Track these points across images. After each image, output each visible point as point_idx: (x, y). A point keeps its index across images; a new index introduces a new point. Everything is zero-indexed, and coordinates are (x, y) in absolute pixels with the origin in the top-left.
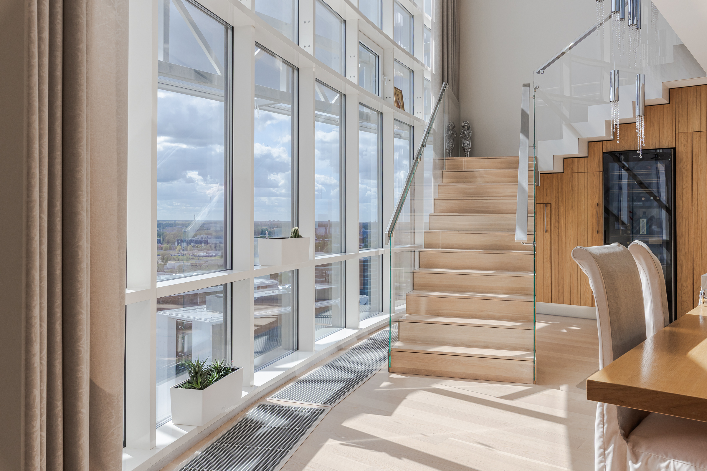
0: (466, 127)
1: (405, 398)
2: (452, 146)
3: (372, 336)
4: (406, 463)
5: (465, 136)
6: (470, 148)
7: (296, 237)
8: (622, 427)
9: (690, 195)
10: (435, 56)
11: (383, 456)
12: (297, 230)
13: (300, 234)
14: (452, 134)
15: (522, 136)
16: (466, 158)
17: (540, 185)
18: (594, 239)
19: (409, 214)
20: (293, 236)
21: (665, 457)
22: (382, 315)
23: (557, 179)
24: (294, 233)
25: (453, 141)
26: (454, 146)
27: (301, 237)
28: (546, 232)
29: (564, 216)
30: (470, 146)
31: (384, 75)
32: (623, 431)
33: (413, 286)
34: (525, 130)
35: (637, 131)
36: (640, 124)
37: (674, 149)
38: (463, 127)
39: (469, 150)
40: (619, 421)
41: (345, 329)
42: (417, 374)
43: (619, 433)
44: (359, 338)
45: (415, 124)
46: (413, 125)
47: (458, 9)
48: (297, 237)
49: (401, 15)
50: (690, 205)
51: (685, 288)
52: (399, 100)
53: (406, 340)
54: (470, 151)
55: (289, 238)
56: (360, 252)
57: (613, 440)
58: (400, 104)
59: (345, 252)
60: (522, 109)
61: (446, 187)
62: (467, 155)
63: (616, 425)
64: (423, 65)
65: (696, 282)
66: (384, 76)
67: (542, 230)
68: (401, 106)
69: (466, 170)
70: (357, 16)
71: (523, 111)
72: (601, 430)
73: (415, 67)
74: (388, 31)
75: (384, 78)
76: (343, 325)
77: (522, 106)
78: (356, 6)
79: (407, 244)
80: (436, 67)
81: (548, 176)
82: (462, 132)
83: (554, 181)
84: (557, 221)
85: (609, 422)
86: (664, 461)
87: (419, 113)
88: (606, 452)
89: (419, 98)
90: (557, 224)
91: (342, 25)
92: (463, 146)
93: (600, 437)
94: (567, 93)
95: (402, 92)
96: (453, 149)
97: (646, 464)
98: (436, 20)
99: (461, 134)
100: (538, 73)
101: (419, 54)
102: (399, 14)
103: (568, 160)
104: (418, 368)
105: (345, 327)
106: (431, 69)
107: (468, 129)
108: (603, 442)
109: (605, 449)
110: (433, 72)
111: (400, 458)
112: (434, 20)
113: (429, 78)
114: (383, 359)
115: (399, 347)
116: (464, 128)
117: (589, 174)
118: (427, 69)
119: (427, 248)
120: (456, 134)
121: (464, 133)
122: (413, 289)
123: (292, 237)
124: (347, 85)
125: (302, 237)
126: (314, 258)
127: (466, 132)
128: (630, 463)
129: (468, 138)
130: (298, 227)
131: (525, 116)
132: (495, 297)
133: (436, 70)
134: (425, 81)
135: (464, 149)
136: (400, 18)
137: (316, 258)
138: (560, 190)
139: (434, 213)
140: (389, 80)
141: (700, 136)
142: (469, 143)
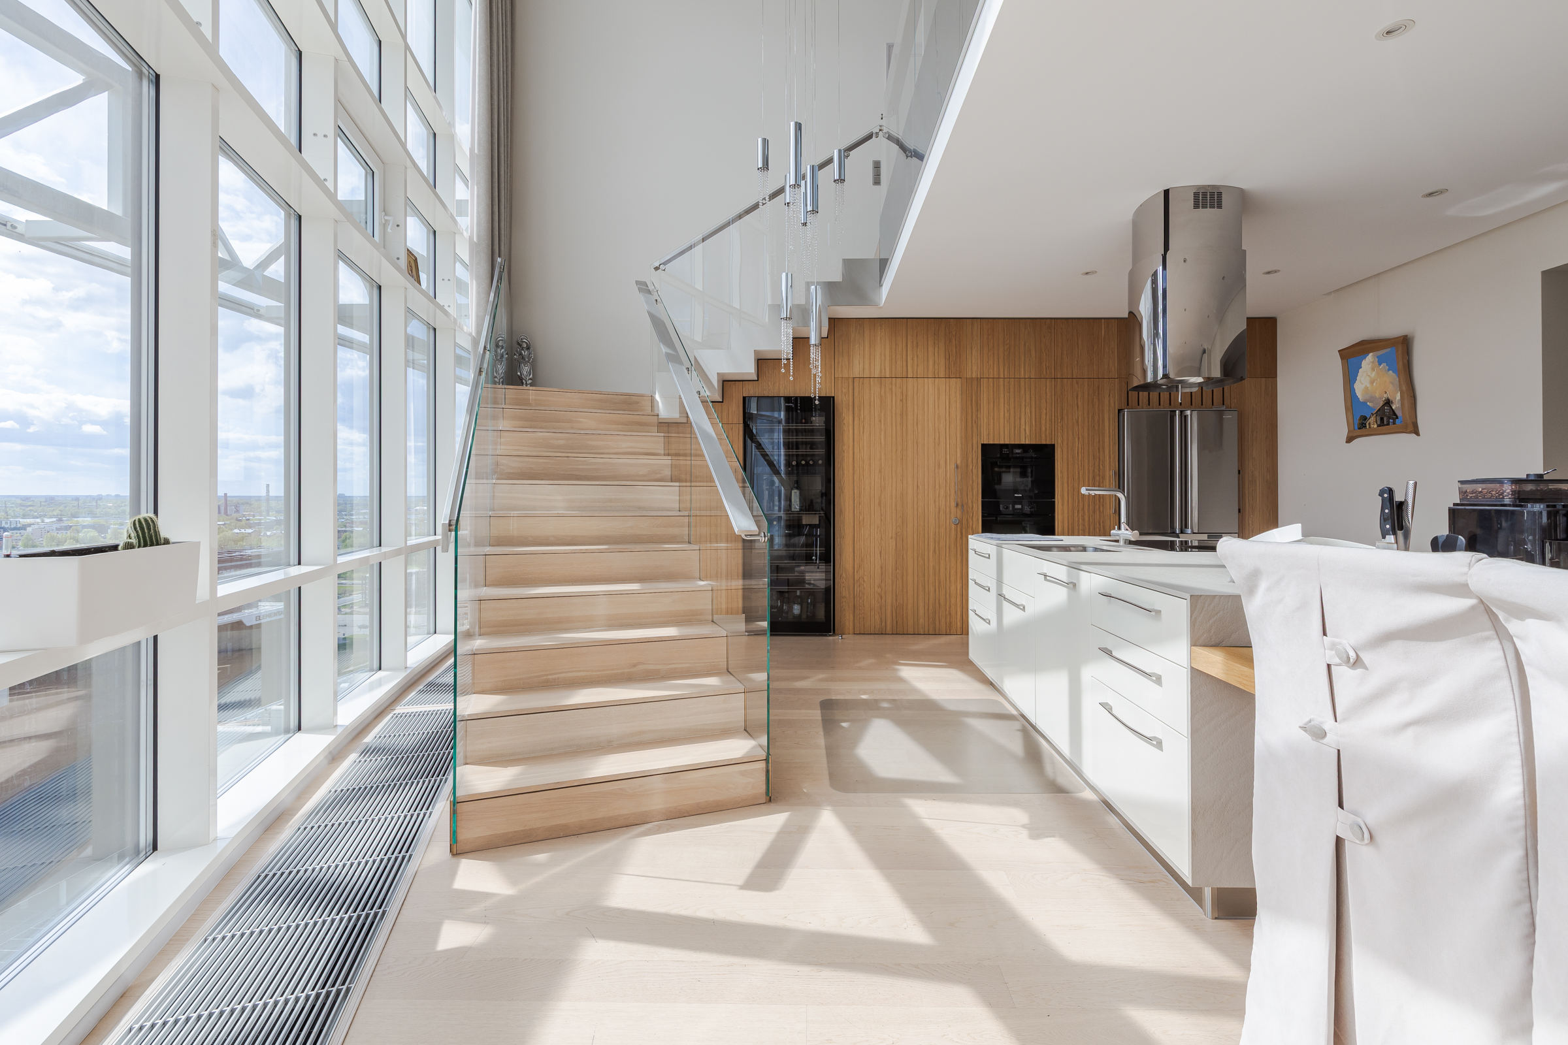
0: (525, 346)
2: (504, 368)
5: (525, 359)
6: (530, 379)
7: (145, 545)
9: (851, 459)
12: (153, 521)
13: (164, 533)
20: (134, 541)
24: (137, 532)
25: (505, 364)
26: (506, 369)
27: (167, 542)
30: (531, 376)
31: (386, 213)
37: (834, 397)
38: (519, 344)
39: (530, 381)
41: (298, 735)
42: (523, 841)
45: (441, 324)
46: (435, 325)
48: (152, 545)
50: (851, 473)
51: (844, 580)
52: (411, 268)
53: (482, 759)
55: (115, 548)
56: (339, 561)
59: (299, 562)
61: (514, 434)
62: (527, 384)
65: (857, 572)
66: (386, 215)
73: (439, 222)
75: (386, 218)
76: (295, 724)
80: (478, 231)
82: (517, 351)
89: (446, 280)
92: (519, 374)
95: (417, 258)
96: (504, 375)
99: (515, 354)
100: (658, 267)
104: (526, 828)
105: (299, 729)
107: (528, 348)
110: (475, 240)
116: (522, 346)
118: (462, 234)
121: (521, 354)
123: (129, 546)
125: (172, 540)
126: (213, 590)
127: (525, 353)
129: (528, 362)
130: (156, 512)
133: (478, 236)
135: (522, 376)
137: (224, 590)
140: (398, 226)
141: (863, 383)
142: (530, 370)
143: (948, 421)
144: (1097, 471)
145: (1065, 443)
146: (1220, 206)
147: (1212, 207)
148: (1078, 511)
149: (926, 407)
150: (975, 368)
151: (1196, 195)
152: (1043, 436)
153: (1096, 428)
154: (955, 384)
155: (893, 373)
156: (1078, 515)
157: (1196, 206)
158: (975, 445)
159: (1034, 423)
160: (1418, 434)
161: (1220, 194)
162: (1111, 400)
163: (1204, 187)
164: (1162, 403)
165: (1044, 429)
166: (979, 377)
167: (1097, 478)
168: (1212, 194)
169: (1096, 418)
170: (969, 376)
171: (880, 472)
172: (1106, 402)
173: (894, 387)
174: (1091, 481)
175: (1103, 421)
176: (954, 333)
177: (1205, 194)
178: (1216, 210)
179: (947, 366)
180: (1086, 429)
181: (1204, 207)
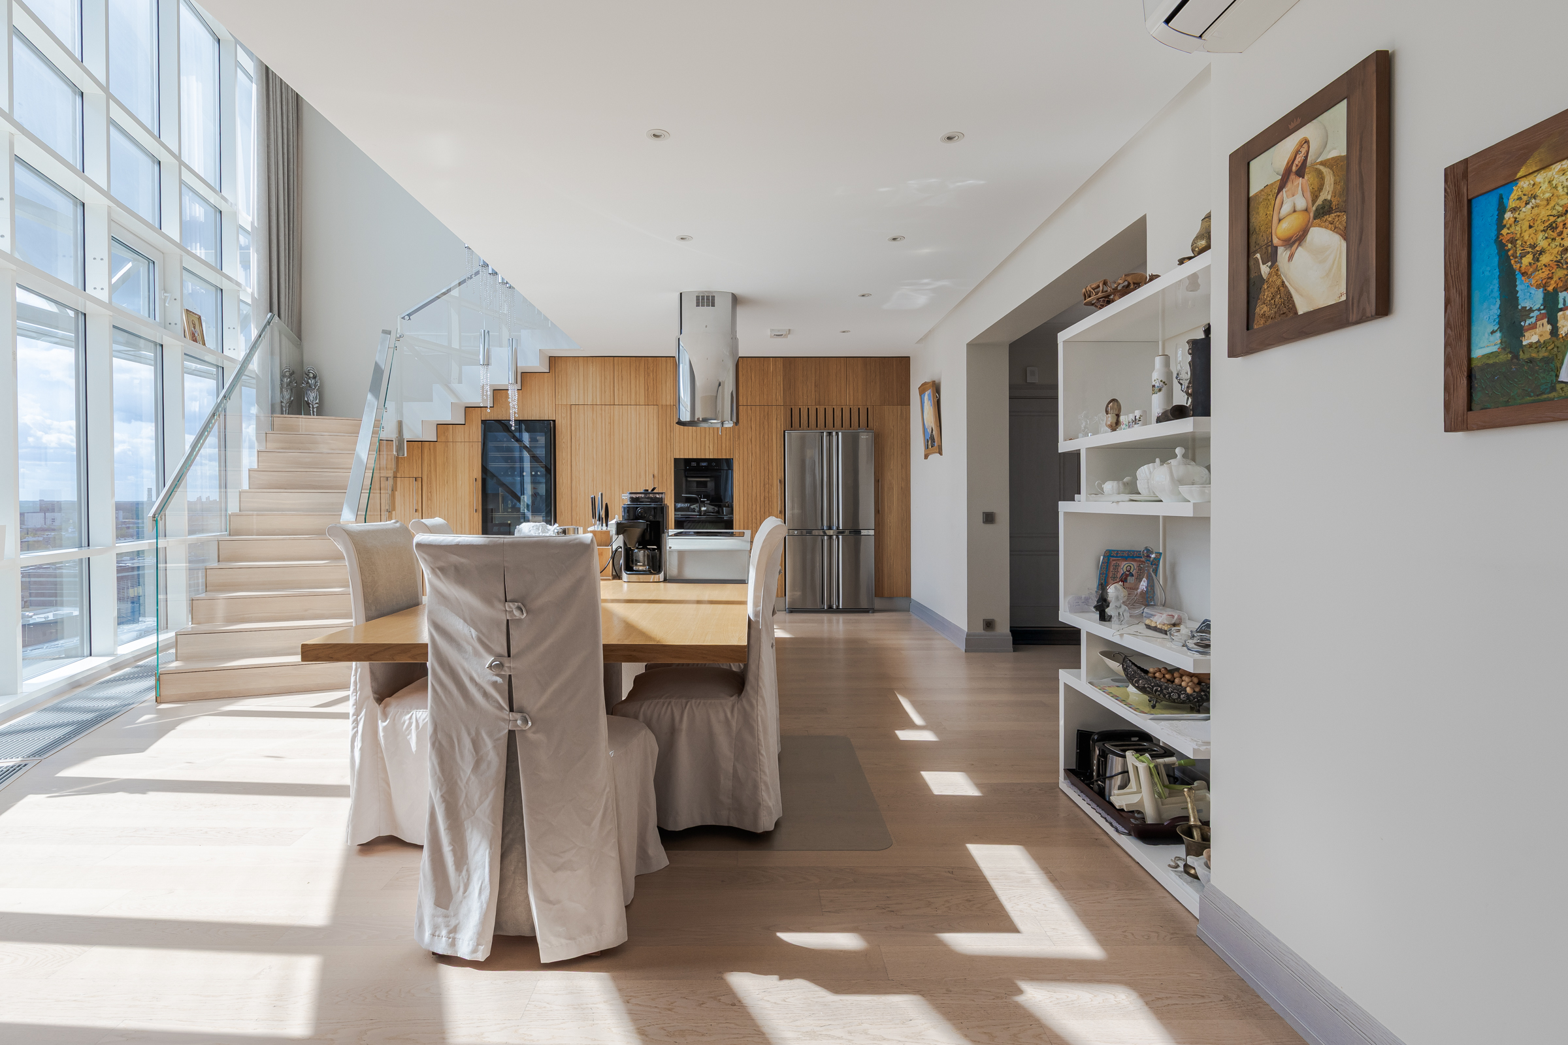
0: (311, 375)
1: (174, 729)
2: (290, 398)
3: (140, 663)
4: (153, 796)
5: (311, 387)
8: (375, 692)
9: (569, 471)
10: (258, 274)
11: (121, 796)
14: (290, 382)
15: (370, 396)
16: (312, 417)
17: (406, 455)
18: (472, 518)
19: (218, 490)
21: (409, 710)
22: (167, 632)
23: (430, 449)
25: (292, 391)
26: (292, 398)
28: (416, 512)
29: (438, 493)
30: (317, 401)
31: (165, 290)
32: (376, 696)
33: (206, 587)
34: (375, 388)
35: (510, 400)
36: (513, 395)
37: (554, 421)
38: (306, 374)
39: (317, 405)
40: (372, 687)
41: (91, 657)
43: (372, 697)
44: (115, 667)
45: (226, 364)
46: (223, 364)
47: (298, 215)
49: (201, 208)
50: (569, 481)
52: (194, 328)
53: (186, 659)
54: (317, 407)
56: (117, 545)
57: (365, 706)
58: (196, 335)
59: (89, 546)
60: (376, 363)
61: (270, 454)
62: (313, 412)
63: (368, 691)
64: (238, 284)
66: (166, 292)
67: (411, 511)
68: (199, 338)
69: (304, 433)
70: (106, 202)
71: (377, 365)
72: (355, 697)
73: (225, 284)
74: (172, 229)
75: (166, 295)
76: (87, 652)
77: (377, 359)
78: (105, 187)
79: (214, 532)
81: (418, 445)
82: (304, 381)
83: (426, 451)
84: (430, 499)
85: (361, 689)
86: (408, 713)
87: (232, 349)
88: (359, 718)
89: (232, 328)
90: (429, 502)
91: (79, 210)
92: (306, 399)
93: (354, 705)
94: (455, 345)
95: (200, 317)
96: (291, 403)
97: (394, 720)
98: (258, 224)
99: (303, 383)
100: (403, 318)
101: (232, 268)
102: (197, 205)
103: (441, 427)
105: (91, 655)
106: (251, 290)
107: (315, 377)
108: (356, 708)
109: (358, 716)
110: (256, 295)
111: (145, 793)
112: (256, 225)
113: (249, 301)
114: (149, 689)
115: (176, 667)
116: (308, 375)
117: (467, 444)
118: (245, 290)
119: (233, 536)
120: (296, 383)
121: (308, 383)
122: (206, 591)
124: (88, 303)
126: (18, 557)
127: (311, 382)
128: (380, 721)
129: (314, 389)
131: (378, 371)
132: (325, 592)
133: (260, 292)
134: (242, 305)
135: (308, 404)
136: (198, 211)
137: (22, 557)
138: (432, 461)
139: (250, 488)
140: (175, 299)
141: (578, 409)
142: (316, 396)
143: (647, 440)
144: (766, 480)
145: (741, 457)
146: (713, 305)
147: (708, 305)
148: (752, 512)
149: (629, 429)
150: (668, 397)
151: (698, 297)
152: (724, 451)
153: (766, 445)
154: (652, 410)
155: (603, 400)
156: (752, 516)
157: (698, 305)
158: (668, 459)
159: (716, 441)
160: (941, 454)
161: (713, 297)
162: (778, 420)
163: (703, 292)
164: (818, 426)
165: (724, 446)
166: (672, 404)
167: (767, 486)
168: (708, 297)
169: (766, 437)
170: (664, 403)
171: (593, 481)
172: (774, 425)
173: (603, 412)
174: (762, 488)
175: (772, 439)
176: (652, 369)
177: (703, 297)
178: (710, 308)
179: (646, 395)
180: (758, 447)
181: (703, 305)
